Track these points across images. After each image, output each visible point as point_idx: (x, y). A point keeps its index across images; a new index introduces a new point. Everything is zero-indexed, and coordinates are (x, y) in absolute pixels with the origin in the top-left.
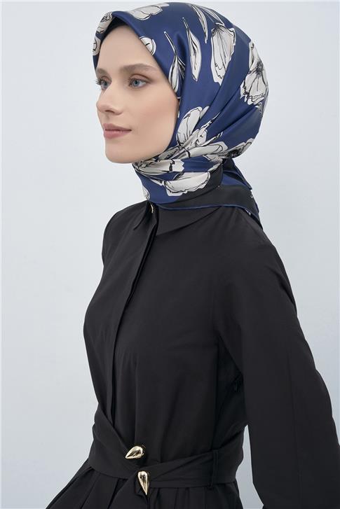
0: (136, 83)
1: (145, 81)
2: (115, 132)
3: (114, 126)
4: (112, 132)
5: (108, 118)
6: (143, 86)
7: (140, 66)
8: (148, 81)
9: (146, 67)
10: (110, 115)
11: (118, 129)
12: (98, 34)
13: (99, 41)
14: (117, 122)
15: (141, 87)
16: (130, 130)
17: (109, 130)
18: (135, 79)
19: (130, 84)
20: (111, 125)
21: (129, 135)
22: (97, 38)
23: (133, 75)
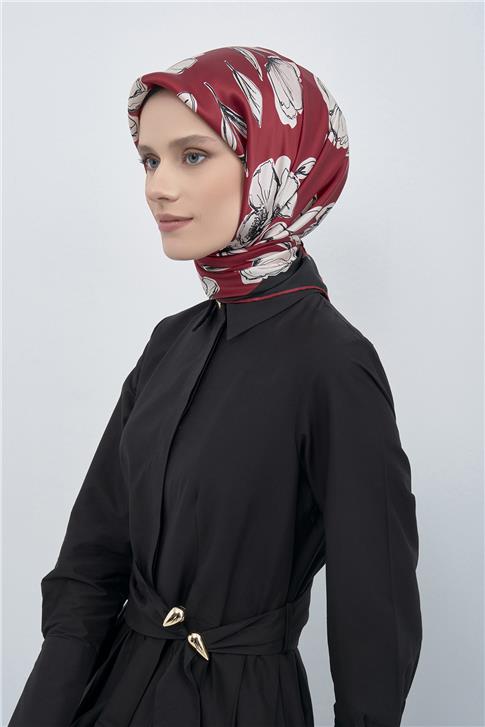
0: (194, 158)
1: (204, 156)
2: (173, 224)
3: (172, 216)
4: (169, 224)
5: (162, 207)
6: (203, 161)
7: (194, 138)
8: (208, 155)
10: (165, 203)
11: (177, 220)
14: (174, 210)
16: (192, 219)
17: (166, 221)
18: (191, 154)
19: (184, 161)
20: (167, 215)
23: (187, 149)
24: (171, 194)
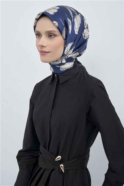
0: (51, 36)
1: (54, 36)
2: (44, 53)
3: (44, 51)
6: (54, 37)
8: (55, 35)
9: (55, 31)
11: (46, 52)
12: (36, 19)
13: (36, 21)
14: (45, 50)
15: (53, 38)
16: (50, 52)
17: (42, 52)
18: (50, 35)
19: (49, 36)
21: (49, 54)
22: (36, 20)
23: (50, 34)
24: (44, 45)
